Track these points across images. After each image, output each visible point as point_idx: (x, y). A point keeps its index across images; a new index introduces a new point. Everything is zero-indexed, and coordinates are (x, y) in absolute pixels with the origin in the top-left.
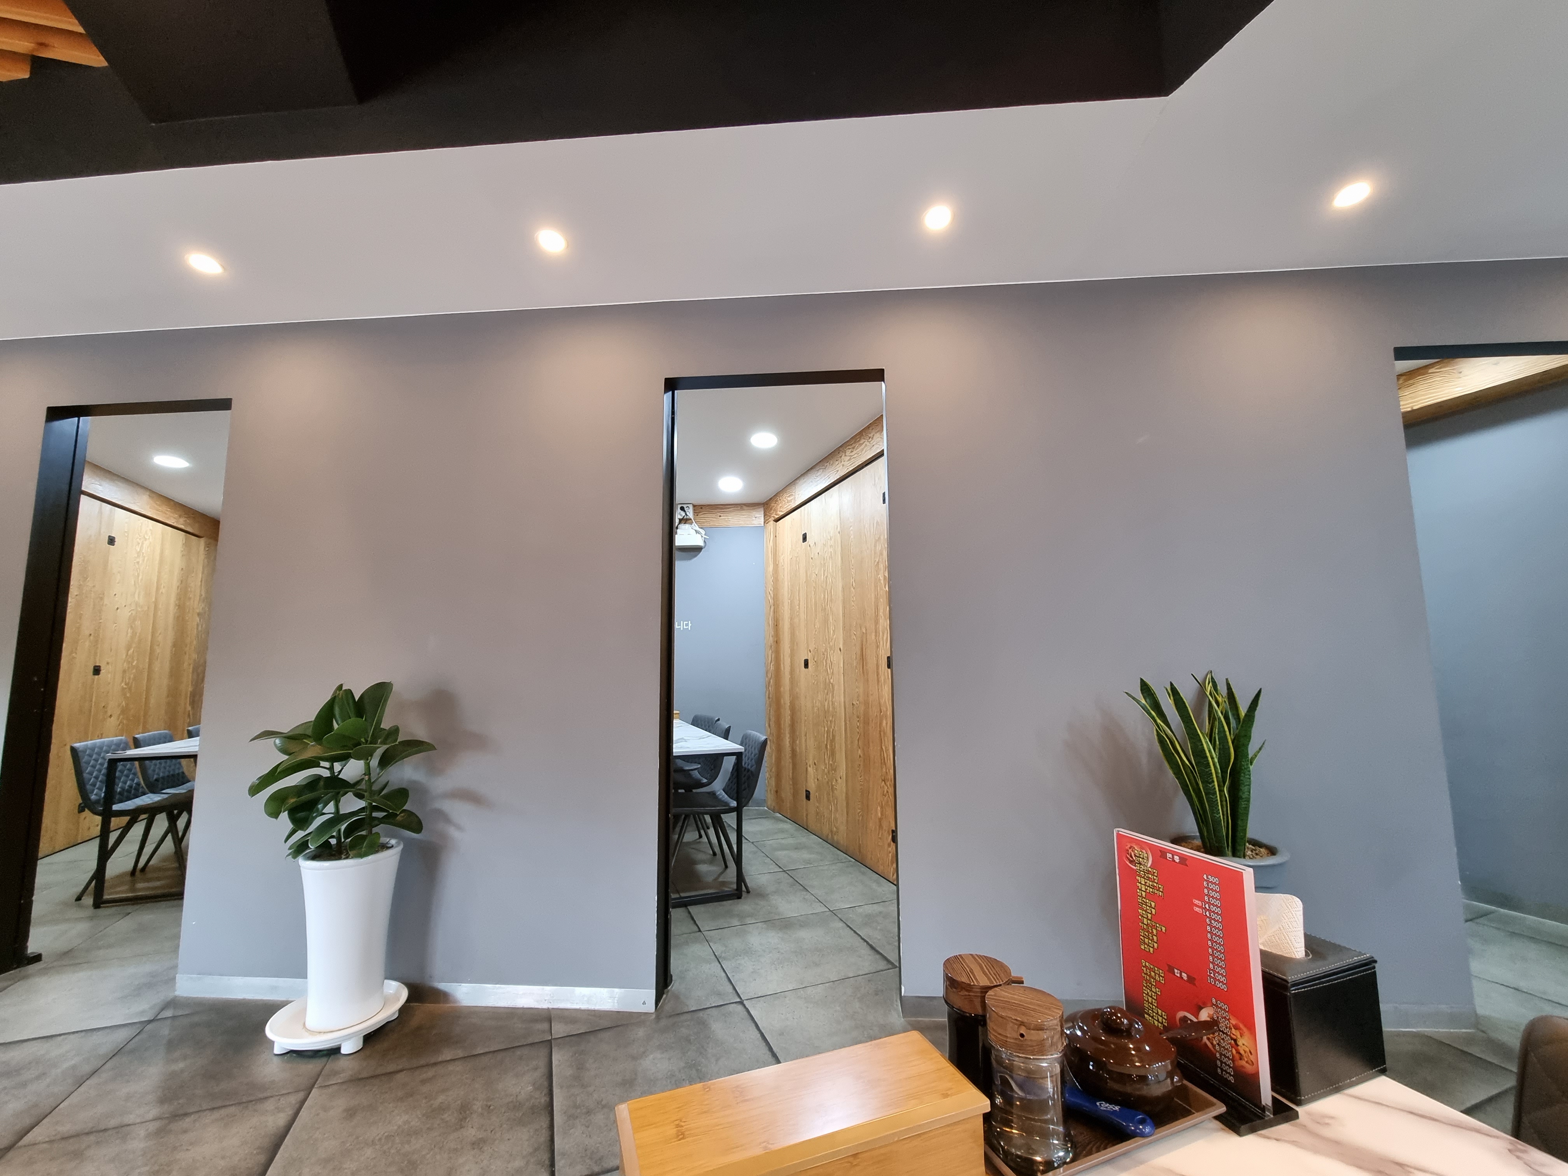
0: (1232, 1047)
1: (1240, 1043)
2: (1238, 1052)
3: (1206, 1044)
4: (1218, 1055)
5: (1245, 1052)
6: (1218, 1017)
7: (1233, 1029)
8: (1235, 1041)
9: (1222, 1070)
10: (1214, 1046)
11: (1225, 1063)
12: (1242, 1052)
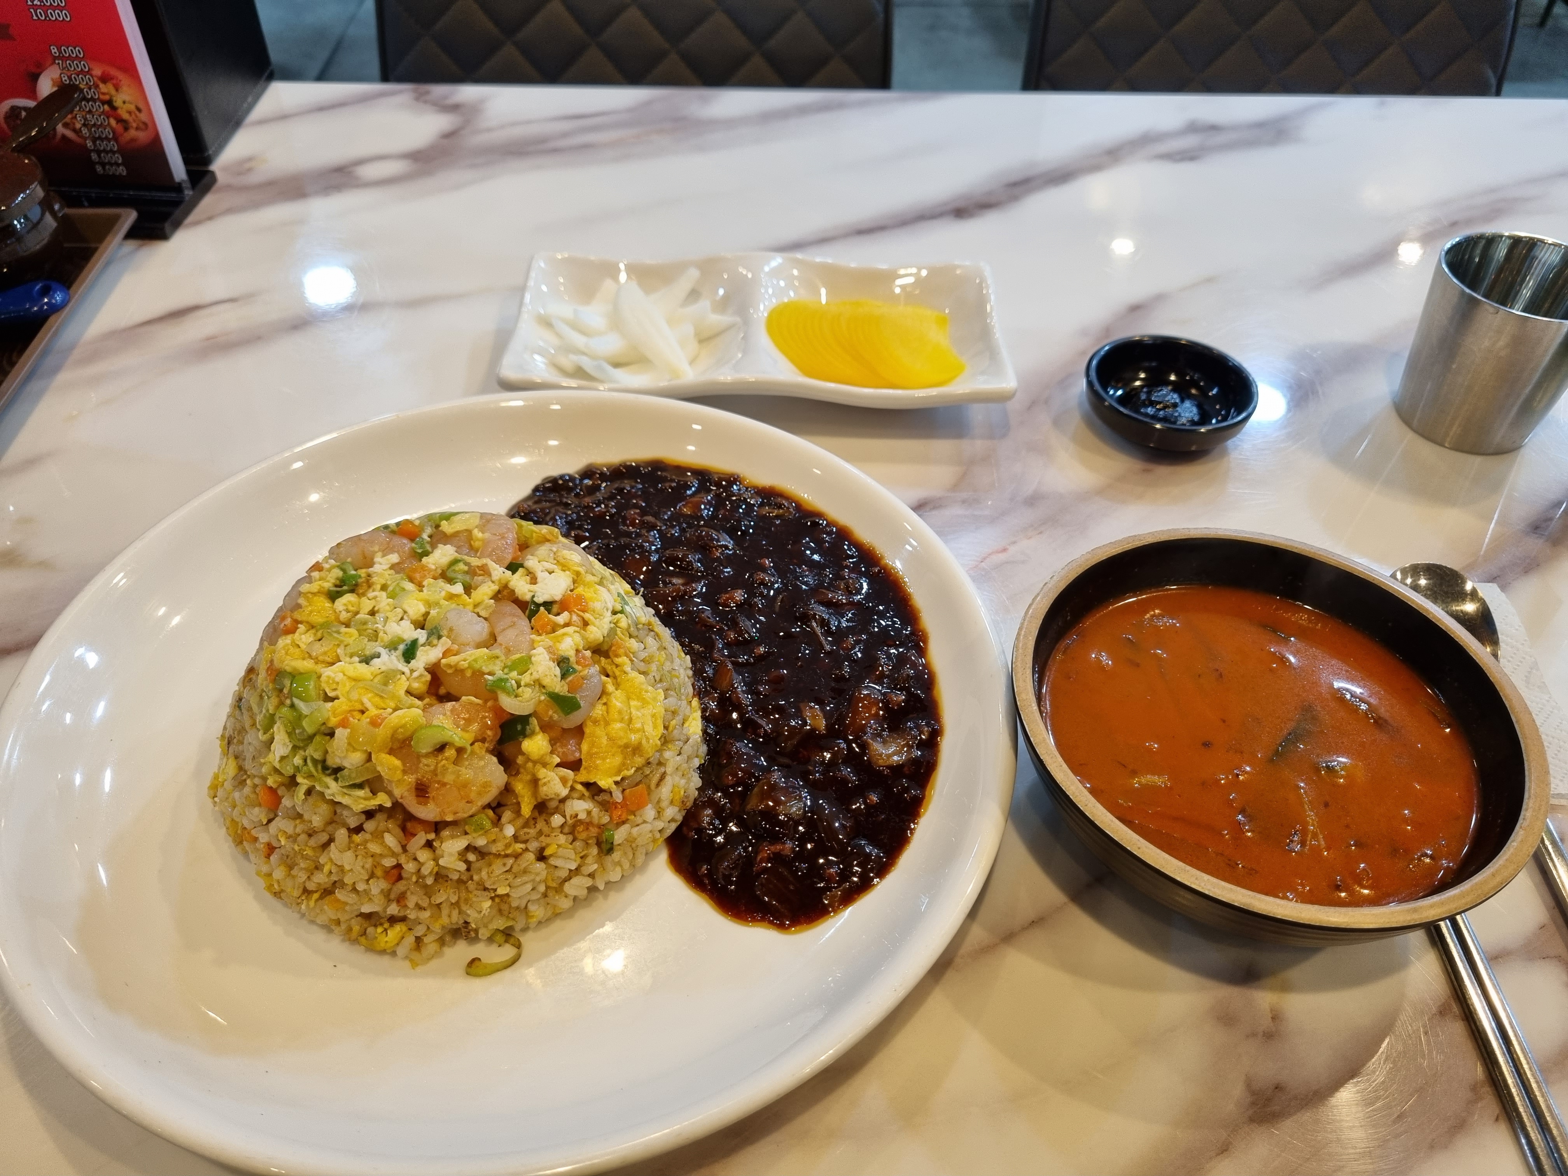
0: (108, 118)
1: (118, 103)
2: (120, 120)
3: (64, 137)
4: (89, 144)
5: (130, 113)
6: (70, 78)
7: (101, 86)
8: (110, 103)
9: (103, 165)
10: (77, 132)
11: (104, 151)
12: (125, 116)
